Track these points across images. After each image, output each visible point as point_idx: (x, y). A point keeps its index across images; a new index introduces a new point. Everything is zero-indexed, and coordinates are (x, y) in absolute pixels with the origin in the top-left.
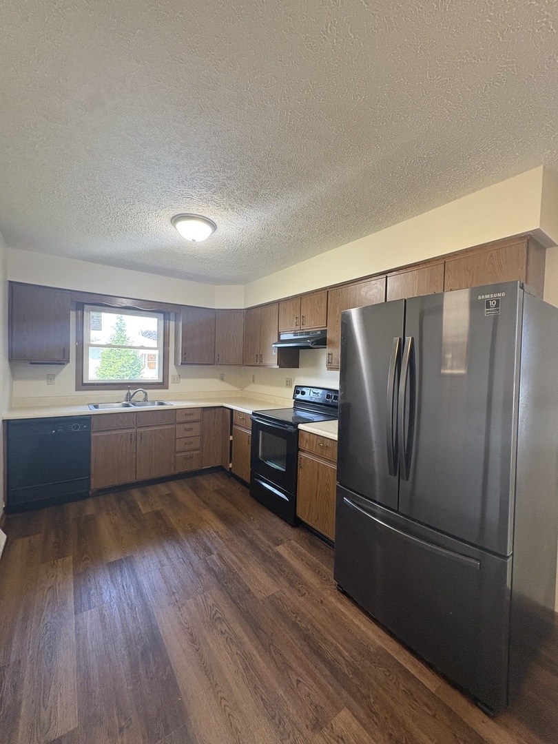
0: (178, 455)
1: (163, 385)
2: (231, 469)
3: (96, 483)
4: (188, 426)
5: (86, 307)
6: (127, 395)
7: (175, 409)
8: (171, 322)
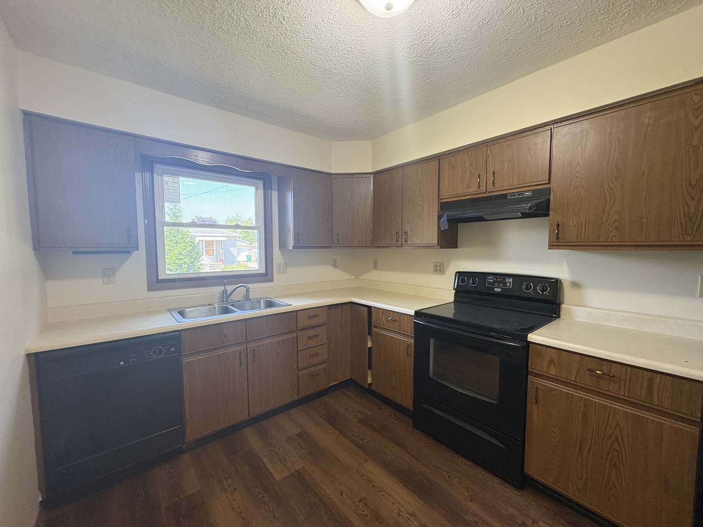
0: (300, 373)
1: (266, 276)
2: (370, 384)
3: (192, 433)
4: (312, 333)
5: (157, 167)
6: (223, 293)
7: (296, 311)
8: (273, 192)
